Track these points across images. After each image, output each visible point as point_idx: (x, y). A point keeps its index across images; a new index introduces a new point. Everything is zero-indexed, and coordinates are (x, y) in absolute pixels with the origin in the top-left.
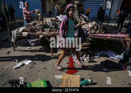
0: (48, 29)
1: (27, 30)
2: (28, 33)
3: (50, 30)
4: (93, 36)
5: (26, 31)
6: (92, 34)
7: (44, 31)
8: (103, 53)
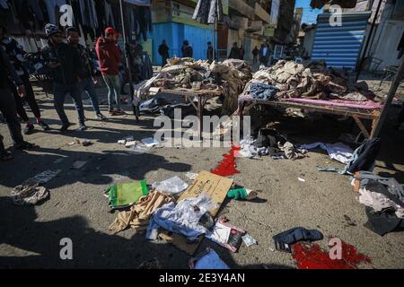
0: (199, 83)
1: (159, 83)
2: (160, 90)
3: (201, 85)
4: (290, 101)
5: (158, 86)
6: (288, 97)
7: (190, 87)
8: (319, 146)
